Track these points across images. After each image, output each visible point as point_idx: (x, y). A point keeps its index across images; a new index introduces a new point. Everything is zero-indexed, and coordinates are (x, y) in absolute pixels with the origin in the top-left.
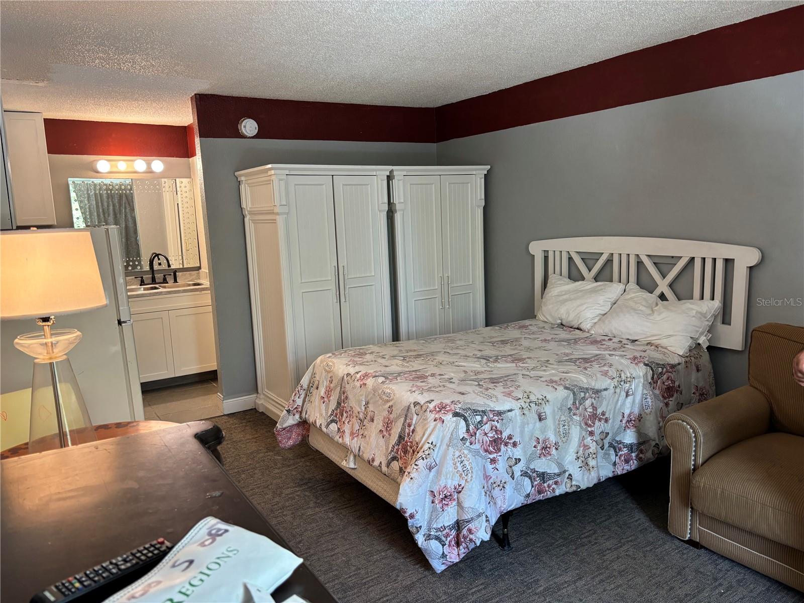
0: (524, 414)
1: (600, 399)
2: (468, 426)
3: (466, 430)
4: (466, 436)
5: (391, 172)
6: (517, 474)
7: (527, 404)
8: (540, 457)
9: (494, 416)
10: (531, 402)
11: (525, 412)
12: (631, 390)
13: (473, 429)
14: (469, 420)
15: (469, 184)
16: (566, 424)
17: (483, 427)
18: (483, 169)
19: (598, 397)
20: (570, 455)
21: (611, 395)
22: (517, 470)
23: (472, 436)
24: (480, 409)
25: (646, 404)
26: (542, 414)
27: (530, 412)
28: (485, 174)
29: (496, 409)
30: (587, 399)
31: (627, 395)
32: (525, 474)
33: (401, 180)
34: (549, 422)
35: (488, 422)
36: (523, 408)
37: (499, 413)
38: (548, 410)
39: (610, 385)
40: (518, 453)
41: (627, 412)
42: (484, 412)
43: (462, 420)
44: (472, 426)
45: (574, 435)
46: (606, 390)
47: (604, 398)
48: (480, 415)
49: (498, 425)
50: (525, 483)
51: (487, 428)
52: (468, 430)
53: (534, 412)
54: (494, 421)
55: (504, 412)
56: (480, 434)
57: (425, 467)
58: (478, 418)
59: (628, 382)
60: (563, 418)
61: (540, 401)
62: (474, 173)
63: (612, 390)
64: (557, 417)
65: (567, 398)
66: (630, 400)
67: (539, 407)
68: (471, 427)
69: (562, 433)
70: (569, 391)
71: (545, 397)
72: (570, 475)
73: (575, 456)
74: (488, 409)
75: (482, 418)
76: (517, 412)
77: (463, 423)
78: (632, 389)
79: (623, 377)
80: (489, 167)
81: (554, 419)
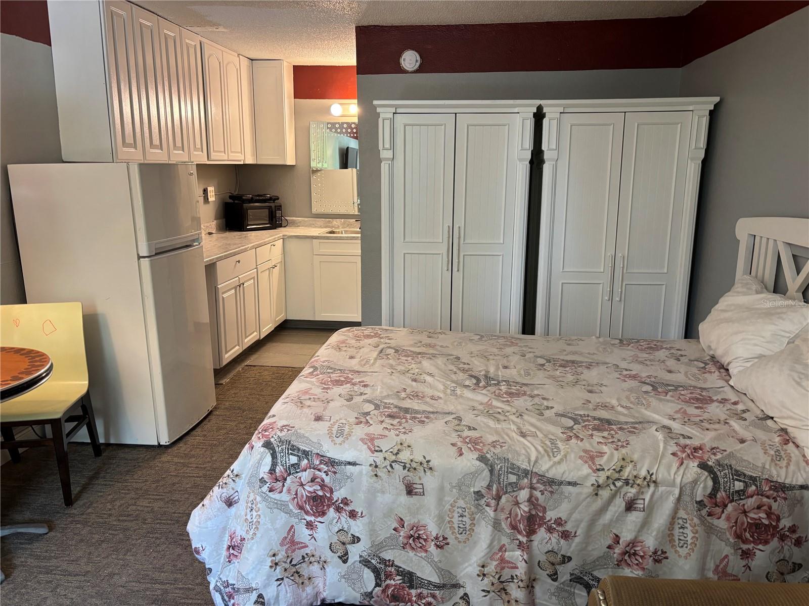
0: (376, 475)
1: (555, 496)
2: (274, 465)
3: (270, 470)
4: (266, 477)
5: (540, 108)
6: (354, 557)
7: (387, 463)
8: (404, 548)
9: (321, 463)
10: (396, 461)
11: (379, 474)
12: (642, 501)
13: (281, 472)
14: (279, 457)
15: (680, 125)
16: (466, 514)
17: (299, 475)
18: (710, 102)
19: (552, 492)
20: (470, 565)
21: (584, 496)
22: (355, 552)
23: (277, 480)
24: (302, 448)
25: (682, 538)
26: (415, 486)
27: (390, 475)
28: (710, 111)
29: (328, 455)
30: (524, 489)
31: (630, 506)
32: (366, 562)
33: (554, 119)
34: (430, 500)
35: (308, 470)
36: (376, 467)
37: (332, 463)
38: (430, 482)
39: (587, 477)
40: (357, 527)
41: (626, 536)
42: (306, 454)
43: (269, 454)
44: (281, 467)
45: (482, 537)
46: (573, 484)
47: (566, 497)
48: (298, 456)
49: (327, 480)
50: (365, 576)
51: (305, 476)
52: (272, 471)
53: (397, 477)
54: (319, 470)
55: (340, 463)
56: (293, 482)
57: (219, 498)
58: (294, 460)
59: (635, 486)
60: (461, 503)
61: (414, 465)
62: (691, 108)
63: (587, 489)
64: (449, 499)
65: (474, 475)
66: (637, 518)
67: (411, 474)
68: (279, 469)
69: (456, 526)
70: (483, 465)
71: (428, 462)
72: (466, 594)
73: (477, 570)
74: (315, 451)
75: (300, 460)
76: (365, 469)
77: (268, 459)
78: (644, 499)
79: (626, 474)
80: (717, 99)
81: (440, 501)
